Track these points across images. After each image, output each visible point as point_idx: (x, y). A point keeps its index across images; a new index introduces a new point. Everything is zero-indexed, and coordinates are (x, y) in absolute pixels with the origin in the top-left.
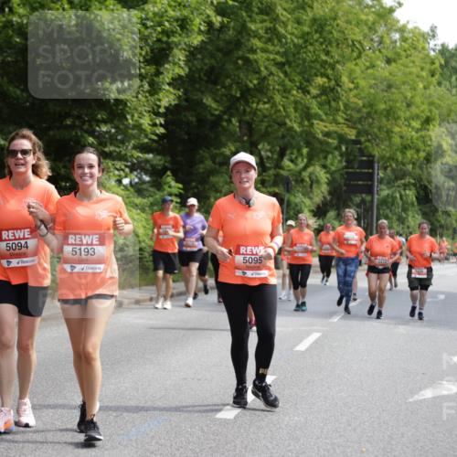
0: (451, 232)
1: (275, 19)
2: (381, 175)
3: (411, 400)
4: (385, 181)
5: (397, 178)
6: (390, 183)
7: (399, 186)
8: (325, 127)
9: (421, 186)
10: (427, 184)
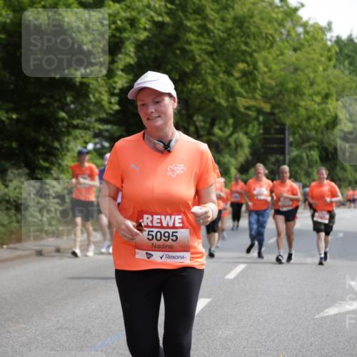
0: (347, 184)
1: (205, 18)
2: (291, 139)
3: (317, 317)
4: (294, 145)
5: (303, 142)
6: (298, 145)
7: (305, 148)
8: (246, 102)
9: (323, 147)
10: (327, 146)
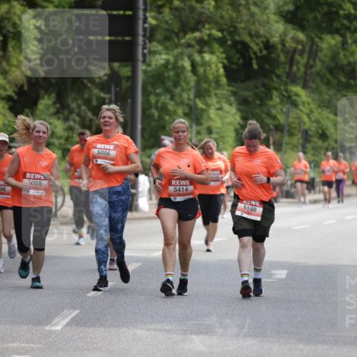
0: (297, 139)
2: (152, 21)
4: (159, 36)
5: (184, 29)
6: (169, 38)
7: (189, 45)
9: (235, 43)
10: (247, 39)
